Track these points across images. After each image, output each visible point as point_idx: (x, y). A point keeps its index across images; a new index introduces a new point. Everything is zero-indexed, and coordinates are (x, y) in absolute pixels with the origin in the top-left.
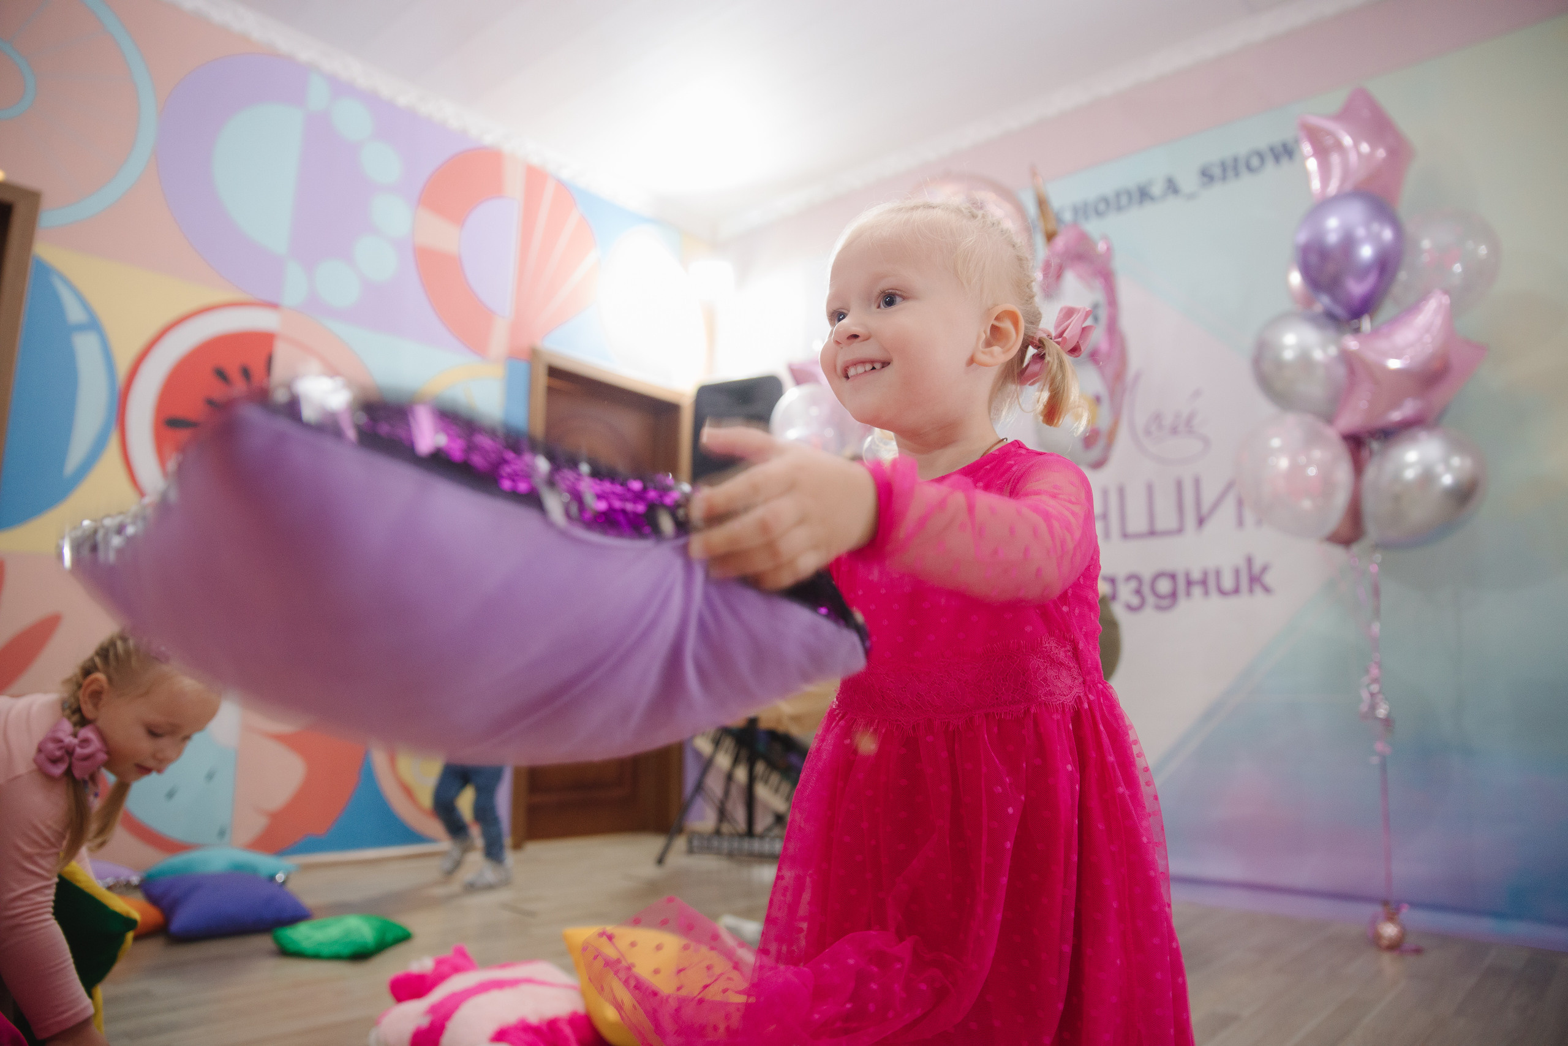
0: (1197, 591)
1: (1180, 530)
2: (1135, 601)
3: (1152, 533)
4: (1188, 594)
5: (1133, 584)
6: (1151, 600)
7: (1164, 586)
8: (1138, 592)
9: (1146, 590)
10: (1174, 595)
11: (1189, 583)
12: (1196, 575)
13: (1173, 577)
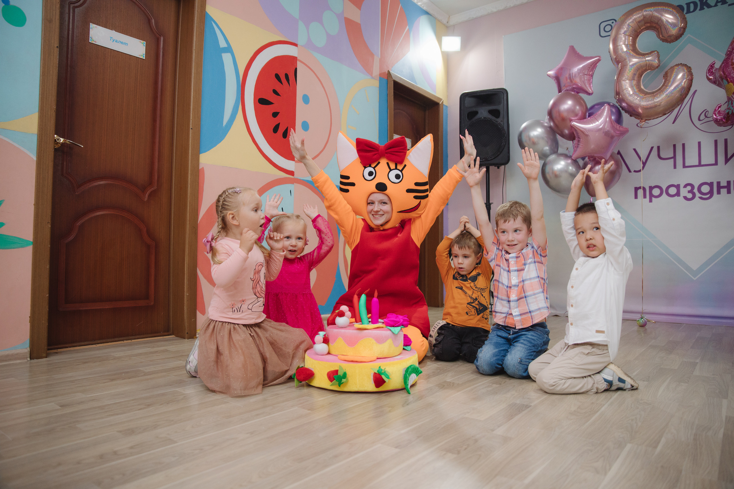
0: (724, 191)
1: (716, 164)
2: (690, 196)
3: (700, 165)
4: (719, 192)
5: (689, 188)
6: (698, 195)
7: (705, 189)
8: (691, 192)
9: (696, 190)
10: (711, 193)
11: (719, 187)
12: (724, 183)
13: (711, 185)
